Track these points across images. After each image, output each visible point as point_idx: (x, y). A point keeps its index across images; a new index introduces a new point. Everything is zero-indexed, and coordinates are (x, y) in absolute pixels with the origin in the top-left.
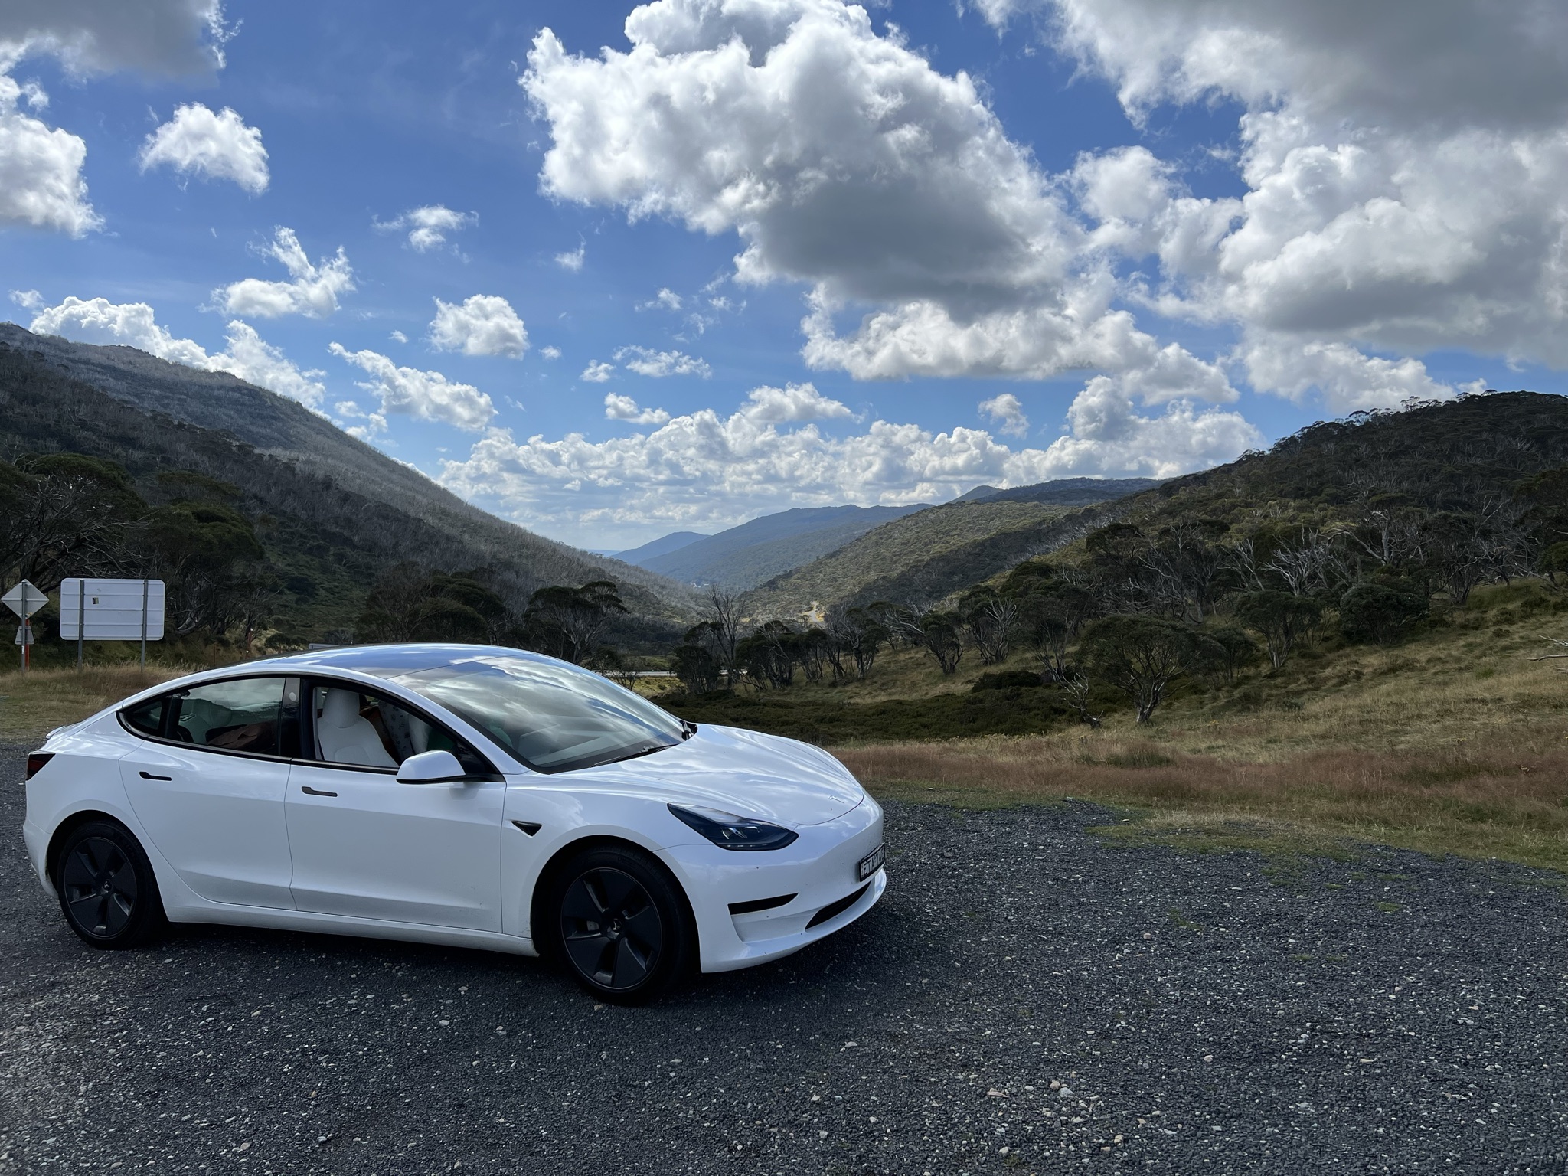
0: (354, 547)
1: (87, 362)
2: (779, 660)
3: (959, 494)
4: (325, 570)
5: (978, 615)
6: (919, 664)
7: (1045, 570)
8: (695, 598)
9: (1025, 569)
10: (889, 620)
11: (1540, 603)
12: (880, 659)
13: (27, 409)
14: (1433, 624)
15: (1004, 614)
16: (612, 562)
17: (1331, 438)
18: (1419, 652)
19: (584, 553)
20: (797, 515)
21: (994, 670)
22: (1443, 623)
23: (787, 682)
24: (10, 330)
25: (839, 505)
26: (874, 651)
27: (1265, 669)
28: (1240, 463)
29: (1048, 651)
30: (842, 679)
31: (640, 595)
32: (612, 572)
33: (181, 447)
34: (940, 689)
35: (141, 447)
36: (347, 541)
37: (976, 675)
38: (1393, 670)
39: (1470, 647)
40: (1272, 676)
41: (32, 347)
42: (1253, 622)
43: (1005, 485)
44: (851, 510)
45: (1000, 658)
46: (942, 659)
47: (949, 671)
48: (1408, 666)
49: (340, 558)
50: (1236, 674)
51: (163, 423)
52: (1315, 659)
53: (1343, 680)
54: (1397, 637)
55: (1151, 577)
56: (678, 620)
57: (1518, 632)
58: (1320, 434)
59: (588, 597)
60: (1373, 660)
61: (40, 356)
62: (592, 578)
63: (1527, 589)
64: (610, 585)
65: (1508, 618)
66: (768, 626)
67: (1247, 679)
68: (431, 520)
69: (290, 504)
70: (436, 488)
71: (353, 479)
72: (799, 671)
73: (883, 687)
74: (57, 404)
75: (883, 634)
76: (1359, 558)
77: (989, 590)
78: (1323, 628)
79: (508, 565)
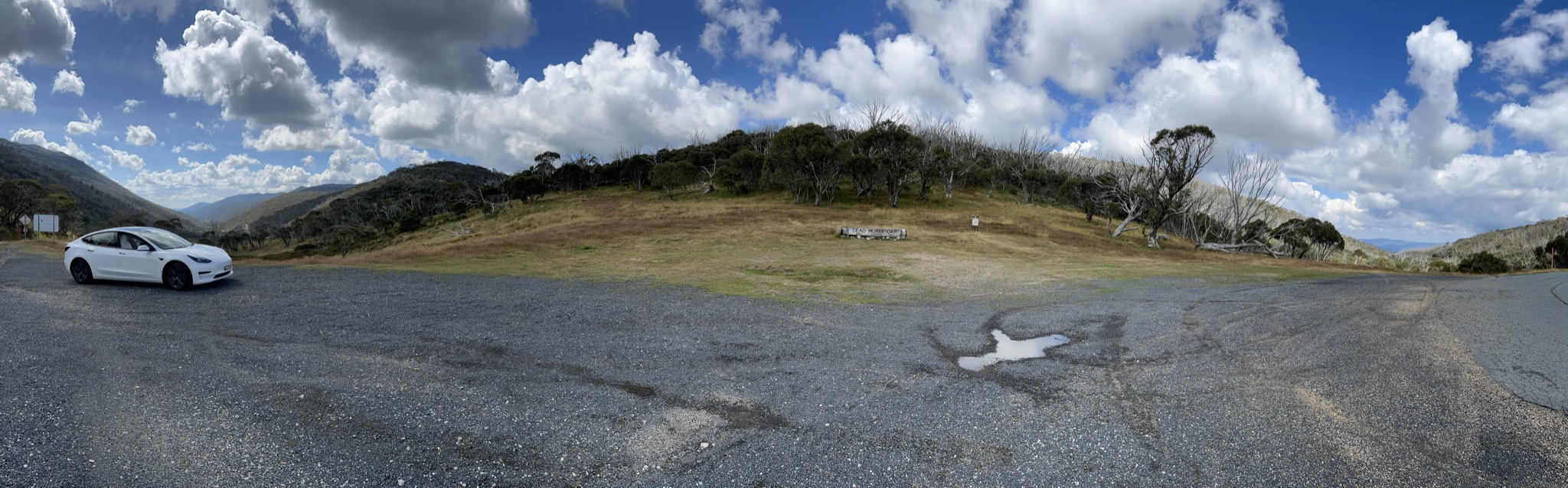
0: (101, 207)
1: (24, 150)
2: (233, 243)
3: (294, 189)
4: (92, 214)
5: (297, 228)
6: (278, 243)
7: (318, 213)
8: (206, 224)
9: (312, 213)
10: (269, 230)
11: (448, 220)
12: (266, 242)
13: (9, 165)
14: (423, 226)
15: (305, 228)
16: (179, 212)
17: (404, 172)
18: (417, 234)
19: (170, 210)
20: (240, 196)
21: (301, 244)
22: (425, 225)
23: (236, 250)
24: (3, 140)
25: (254, 193)
26: (263, 239)
27: (379, 240)
28: (379, 179)
29: (317, 237)
30: (253, 248)
31: (188, 223)
32: (179, 216)
33: (51, 176)
34: (285, 250)
35: (40, 176)
36: (98, 205)
37: (295, 246)
38: (410, 239)
39: (429, 232)
40: (380, 242)
41: (9, 145)
42: (376, 227)
43: (309, 186)
44: (258, 194)
45: (303, 240)
46: (285, 242)
47: (288, 245)
48: (414, 238)
49: (97, 211)
50: (371, 242)
51: (46, 168)
52: (392, 237)
53: (398, 242)
54: (413, 230)
55: (349, 214)
56: (201, 231)
57: (441, 227)
58: (401, 170)
59: (171, 223)
60: (406, 236)
61: (12, 148)
62: (173, 217)
63: (446, 216)
64: (178, 220)
65: (440, 224)
66: (230, 232)
67: (373, 243)
68: (122, 199)
69: (81, 194)
70: (124, 189)
71: (99, 186)
72: (240, 247)
73: (267, 251)
74: (17, 163)
75: (267, 234)
76: (405, 208)
77: (301, 220)
78: (396, 228)
79: (147, 214)
